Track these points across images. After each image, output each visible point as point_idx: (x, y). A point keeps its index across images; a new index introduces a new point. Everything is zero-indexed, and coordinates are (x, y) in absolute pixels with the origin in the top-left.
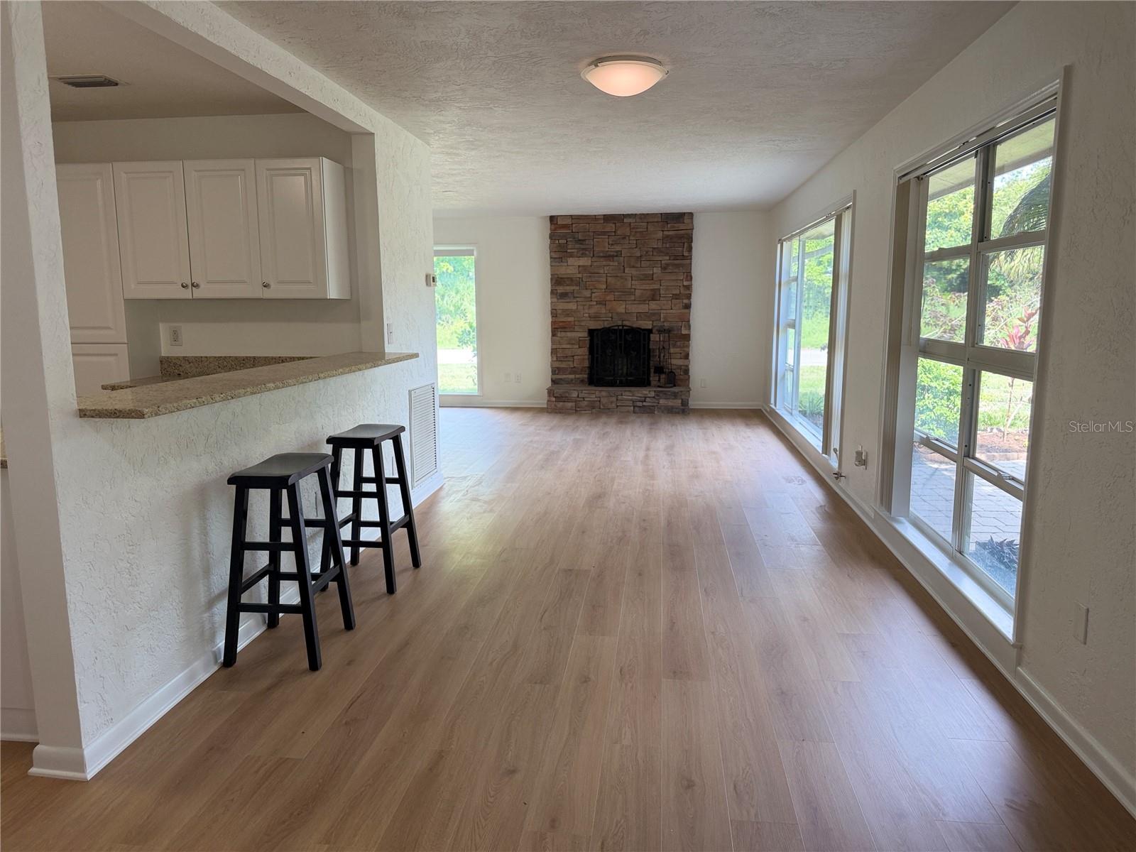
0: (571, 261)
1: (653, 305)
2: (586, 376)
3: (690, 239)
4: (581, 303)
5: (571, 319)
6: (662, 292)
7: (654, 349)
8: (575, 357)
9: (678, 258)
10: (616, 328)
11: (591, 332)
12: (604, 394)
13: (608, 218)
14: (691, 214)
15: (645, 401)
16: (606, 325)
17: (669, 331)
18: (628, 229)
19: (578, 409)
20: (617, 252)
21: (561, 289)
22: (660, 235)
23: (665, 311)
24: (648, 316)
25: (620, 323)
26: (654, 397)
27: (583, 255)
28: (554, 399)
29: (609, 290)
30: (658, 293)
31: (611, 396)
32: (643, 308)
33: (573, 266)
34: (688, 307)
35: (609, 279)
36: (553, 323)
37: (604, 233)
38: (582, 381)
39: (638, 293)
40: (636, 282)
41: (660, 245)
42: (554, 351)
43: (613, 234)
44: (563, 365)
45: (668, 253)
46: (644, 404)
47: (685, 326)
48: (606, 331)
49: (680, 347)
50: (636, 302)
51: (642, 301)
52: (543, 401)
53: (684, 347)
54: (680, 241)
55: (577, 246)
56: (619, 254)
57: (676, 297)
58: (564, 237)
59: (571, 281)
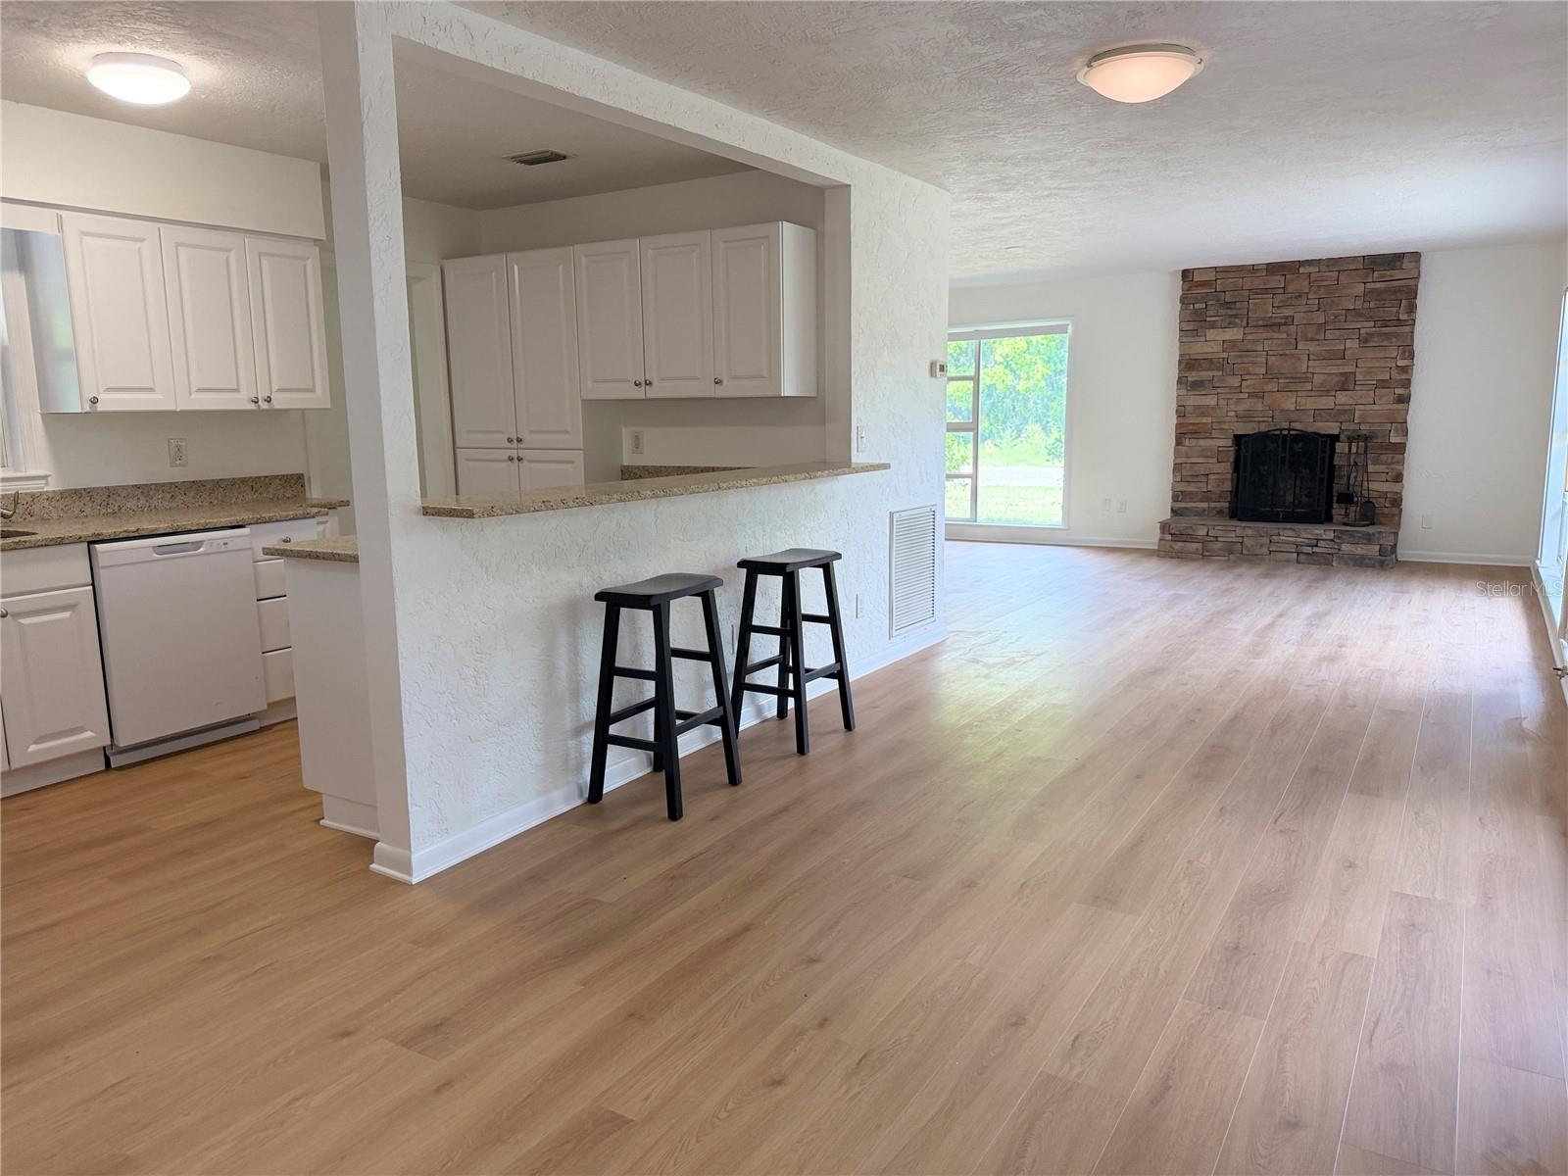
0: (1211, 334)
1: (1343, 398)
2: (1227, 505)
3: (1412, 293)
4: (1223, 396)
5: (1208, 420)
6: (1359, 377)
7: (1340, 467)
8: (1210, 477)
9: (1389, 323)
10: (1278, 432)
11: (1238, 439)
12: (1249, 532)
13: (1274, 268)
14: (1416, 256)
15: (1317, 546)
16: (1263, 428)
17: (1366, 438)
18: (1306, 283)
19: (1207, 554)
20: (1287, 317)
21: (1193, 376)
22: (1360, 289)
23: (1362, 407)
24: (1333, 414)
25: (1285, 425)
26: (1332, 540)
27: (1231, 325)
28: (1169, 537)
29: (1270, 374)
30: (1351, 378)
31: (1261, 536)
32: (1326, 402)
33: (1213, 342)
34: (1405, 400)
35: (1272, 359)
36: (1179, 426)
37: (1266, 291)
38: (1220, 512)
39: (1317, 379)
40: (1317, 363)
41: (1359, 305)
42: (1177, 468)
43: (1282, 291)
44: (1191, 488)
45: (1371, 317)
46: (1315, 549)
47: (1396, 430)
48: (1263, 438)
49: (1386, 463)
50: (1313, 394)
51: (1326, 392)
52: (1152, 540)
53: (1393, 463)
54: (1393, 297)
55: (1223, 312)
56: (1288, 321)
57: (1383, 384)
58: (1203, 299)
59: (1210, 363)
